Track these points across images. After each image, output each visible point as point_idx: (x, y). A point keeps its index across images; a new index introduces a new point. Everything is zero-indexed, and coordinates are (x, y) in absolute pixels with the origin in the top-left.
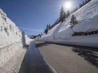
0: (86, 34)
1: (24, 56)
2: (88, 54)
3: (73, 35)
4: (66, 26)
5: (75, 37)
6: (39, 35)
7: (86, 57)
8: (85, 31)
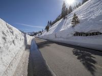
0: (87, 35)
1: (28, 60)
2: (87, 57)
3: (74, 35)
4: (68, 24)
5: (76, 37)
6: (40, 32)
7: (84, 62)
8: (86, 31)
